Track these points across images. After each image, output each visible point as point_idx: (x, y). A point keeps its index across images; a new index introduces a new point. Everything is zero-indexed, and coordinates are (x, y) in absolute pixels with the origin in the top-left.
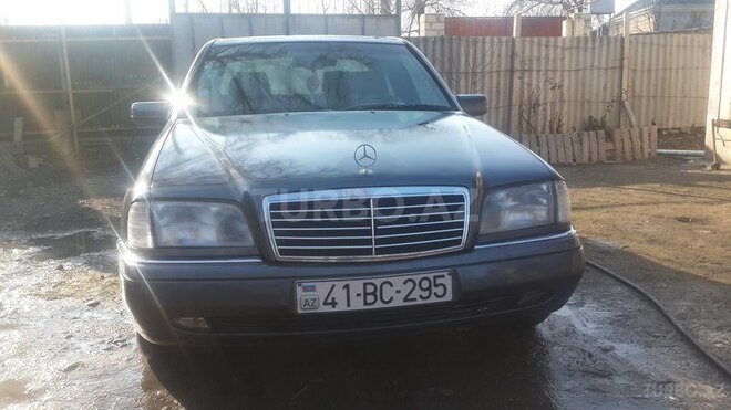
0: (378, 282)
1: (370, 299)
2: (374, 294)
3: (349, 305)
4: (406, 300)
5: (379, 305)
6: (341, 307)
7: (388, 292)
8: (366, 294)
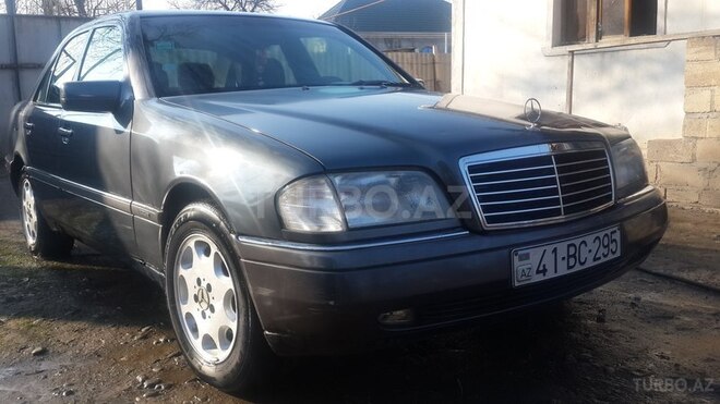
0: (577, 242)
1: (572, 262)
2: (574, 256)
3: (556, 272)
4: (595, 260)
5: (578, 268)
6: (550, 275)
7: (584, 254)
8: (569, 256)
